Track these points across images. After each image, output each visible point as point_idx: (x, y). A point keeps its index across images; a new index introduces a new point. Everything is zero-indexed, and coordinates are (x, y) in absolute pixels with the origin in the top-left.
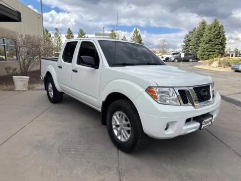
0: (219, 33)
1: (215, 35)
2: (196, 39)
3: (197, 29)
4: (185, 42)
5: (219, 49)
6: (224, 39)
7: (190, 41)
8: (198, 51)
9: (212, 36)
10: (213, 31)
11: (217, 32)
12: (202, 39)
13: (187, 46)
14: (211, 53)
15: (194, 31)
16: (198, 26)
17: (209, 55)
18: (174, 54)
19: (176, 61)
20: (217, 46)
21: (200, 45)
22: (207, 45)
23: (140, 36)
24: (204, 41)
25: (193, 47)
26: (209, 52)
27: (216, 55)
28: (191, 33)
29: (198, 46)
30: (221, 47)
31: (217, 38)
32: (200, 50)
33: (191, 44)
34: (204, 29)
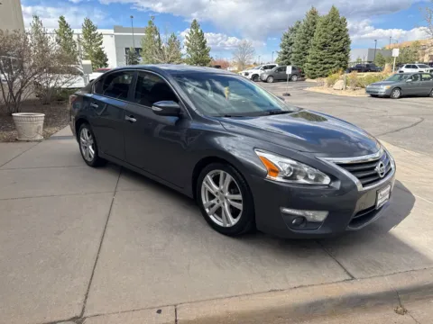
0: (340, 30)
1: (334, 35)
2: (303, 41)
3: (302, 23)
4: (283, 46)
5: (340, 59)
6: (348, 42)
7: (291, 44)
8: (305, 62)
9: (329, 36)
10: (331, 27)
11: (336, 29)
12: (312, 41)
13: (286, 53)
14: (327, 66)
15: (298, 26)
16: (305, 18)
17: (324, 69)
18: (265, 68)
19: (271, 80)
20: (337, 53)
21: (309, 51)
22: (321, 53)
23: (202, 34)
24: (315, 45)
25: (298, 55)
26: (325, 64)
27: (336, 69)
28: (292, 30)
29: (306, 54)
30: (342, 55)
31: (337, 41)
32: (309, 60)
33: (294, 50)
34: (314, 24)
